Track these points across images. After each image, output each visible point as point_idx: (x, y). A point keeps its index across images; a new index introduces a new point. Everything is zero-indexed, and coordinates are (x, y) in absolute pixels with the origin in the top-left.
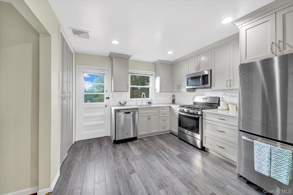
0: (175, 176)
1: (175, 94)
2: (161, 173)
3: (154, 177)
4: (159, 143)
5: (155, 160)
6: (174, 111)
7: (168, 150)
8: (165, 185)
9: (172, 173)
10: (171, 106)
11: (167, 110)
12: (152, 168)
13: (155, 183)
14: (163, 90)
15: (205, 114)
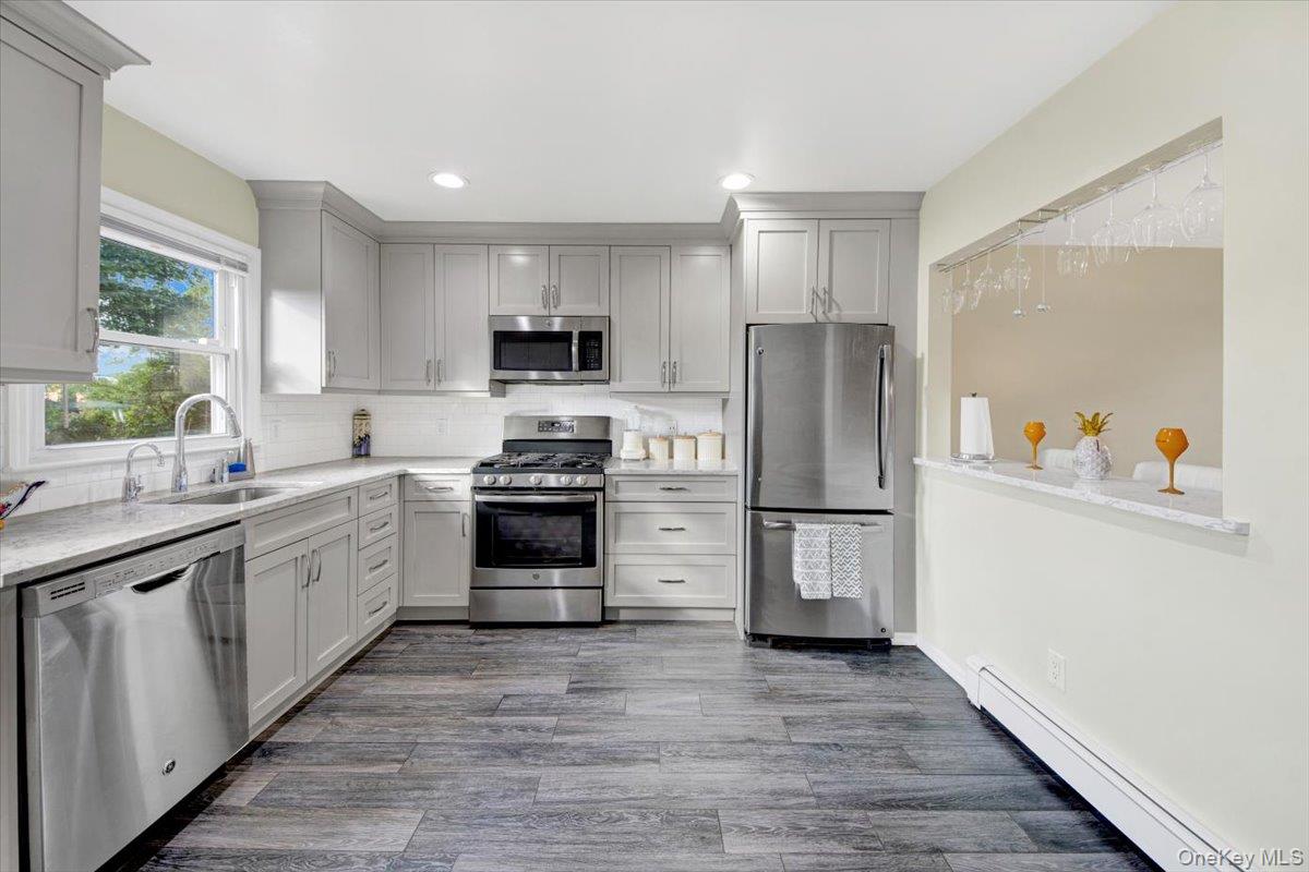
0: (674, 759)
1: (371, 403)
2: (631, 795)
3: (644, 835)
4: (418, 698)
5: (537, 781)
6: (433, 496)
7: (505, 696)
8: (704, 815)
9: (656, 761)
10: (412, 470)
11: (387, 498)
12: (579, 817)
13: (681, 847)
14: (345, 383)
15: (617, 482)
